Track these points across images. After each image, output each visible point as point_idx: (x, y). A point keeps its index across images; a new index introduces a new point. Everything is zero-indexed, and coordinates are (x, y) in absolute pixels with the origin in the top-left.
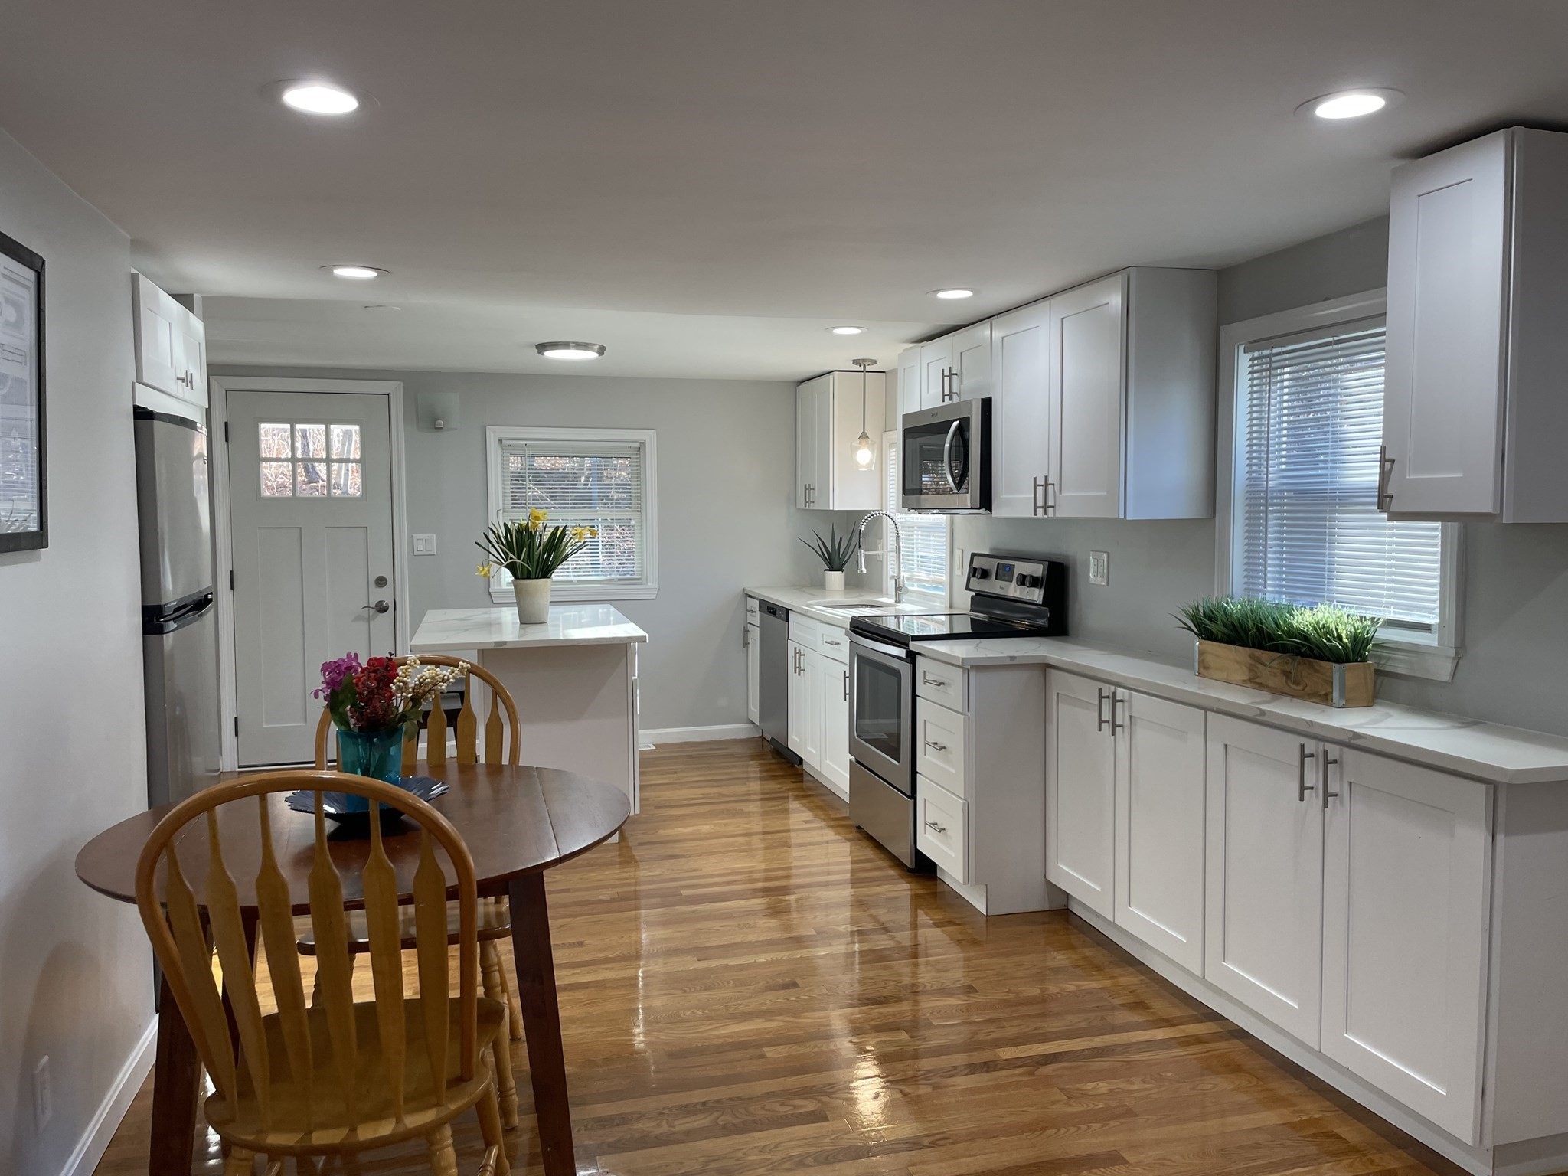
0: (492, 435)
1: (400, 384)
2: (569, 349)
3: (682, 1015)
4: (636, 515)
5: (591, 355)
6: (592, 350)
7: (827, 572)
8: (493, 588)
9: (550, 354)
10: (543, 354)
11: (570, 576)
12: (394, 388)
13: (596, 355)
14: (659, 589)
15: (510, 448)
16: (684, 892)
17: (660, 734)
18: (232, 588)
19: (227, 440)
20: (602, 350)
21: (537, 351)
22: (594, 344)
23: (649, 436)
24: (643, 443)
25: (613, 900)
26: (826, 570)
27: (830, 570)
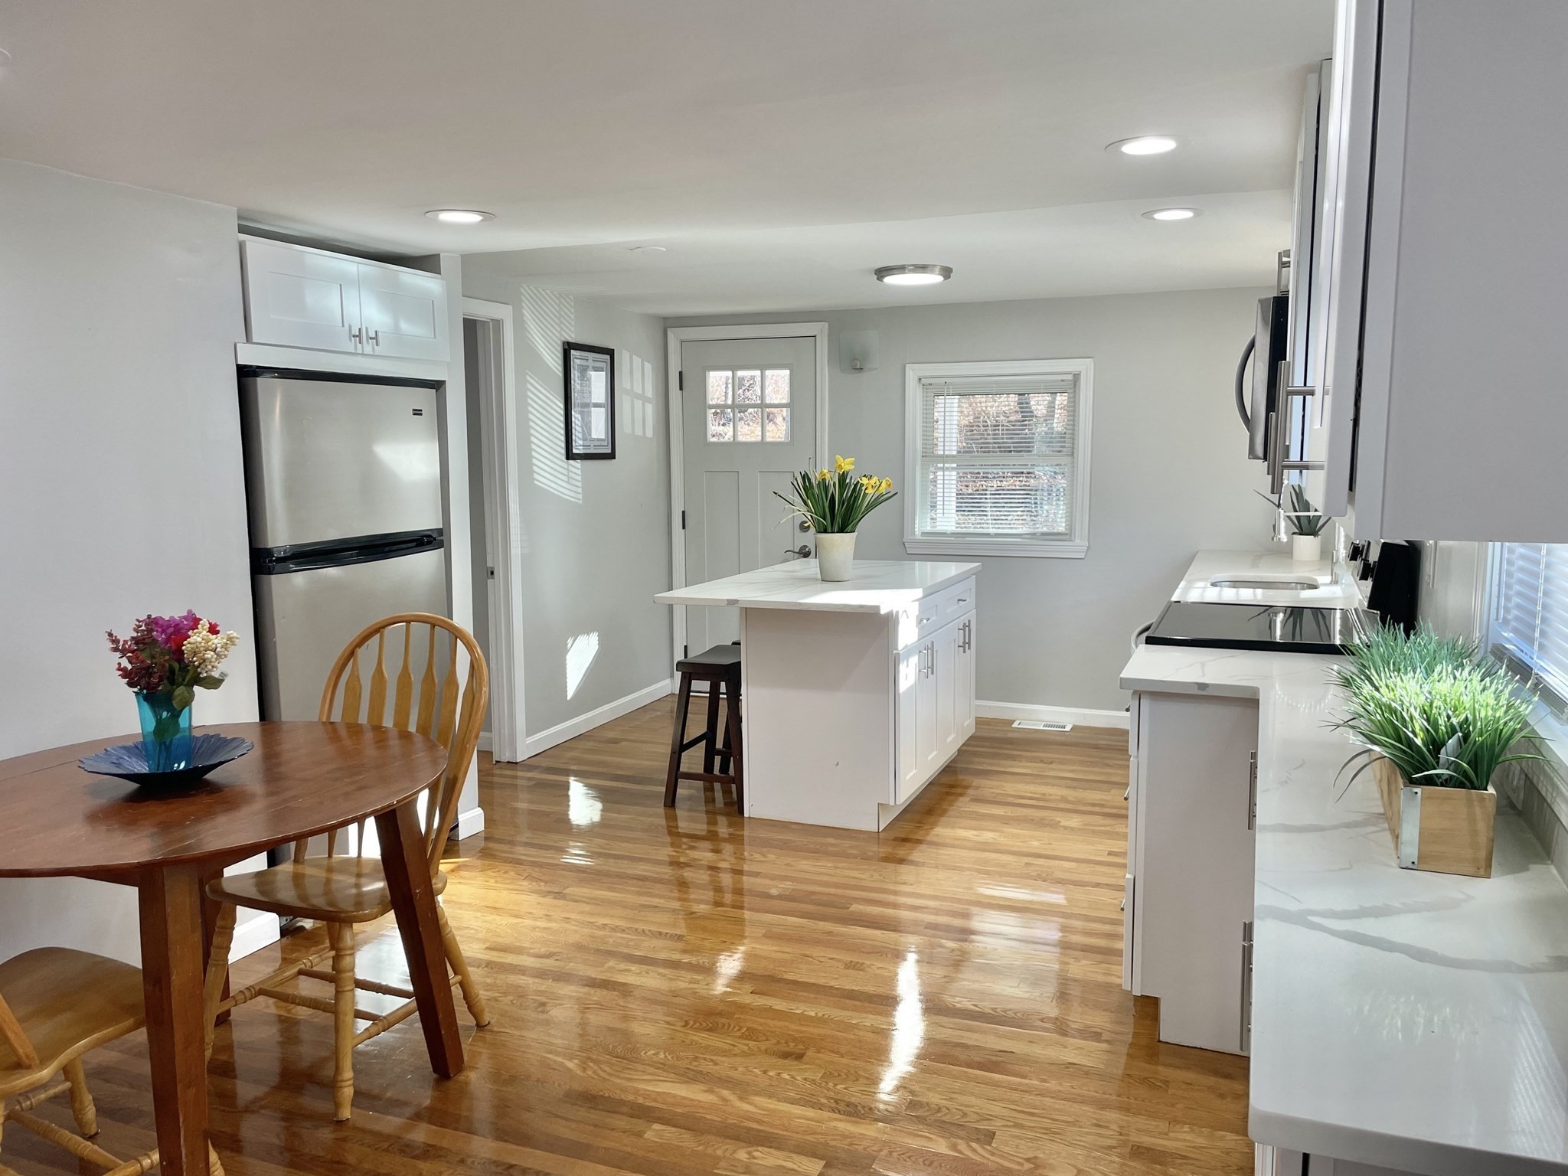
0: (911, 372)
1: (826, 324)
2: (905, 273)
3: (642, 1054)
4: (1067, 460)
5: (934, 279)
6: (932, 272)
7: (1295, 536)
8: (907, 537)
9: (890, 280)
10: (882, 281)
11: (988, 528)
12: (819, 329)
13: (941, 278)
14: (1089, 547)
15: (931, 387)
16: (855, 907)
17: (1084, 714)
18: (684, 527)
19: (681, 388)
20: (947, 272)
21: (876, 276)
22: (934, 266)
23: (1084, 366)
24: (1077, 377)
25: (780, 897)
26: (1294, 533)
27: (1301, 534)
